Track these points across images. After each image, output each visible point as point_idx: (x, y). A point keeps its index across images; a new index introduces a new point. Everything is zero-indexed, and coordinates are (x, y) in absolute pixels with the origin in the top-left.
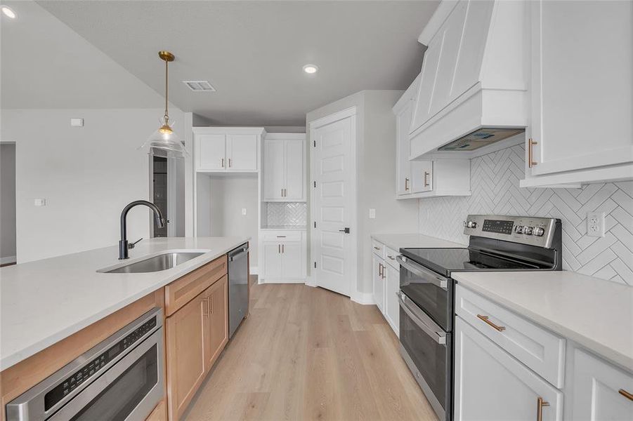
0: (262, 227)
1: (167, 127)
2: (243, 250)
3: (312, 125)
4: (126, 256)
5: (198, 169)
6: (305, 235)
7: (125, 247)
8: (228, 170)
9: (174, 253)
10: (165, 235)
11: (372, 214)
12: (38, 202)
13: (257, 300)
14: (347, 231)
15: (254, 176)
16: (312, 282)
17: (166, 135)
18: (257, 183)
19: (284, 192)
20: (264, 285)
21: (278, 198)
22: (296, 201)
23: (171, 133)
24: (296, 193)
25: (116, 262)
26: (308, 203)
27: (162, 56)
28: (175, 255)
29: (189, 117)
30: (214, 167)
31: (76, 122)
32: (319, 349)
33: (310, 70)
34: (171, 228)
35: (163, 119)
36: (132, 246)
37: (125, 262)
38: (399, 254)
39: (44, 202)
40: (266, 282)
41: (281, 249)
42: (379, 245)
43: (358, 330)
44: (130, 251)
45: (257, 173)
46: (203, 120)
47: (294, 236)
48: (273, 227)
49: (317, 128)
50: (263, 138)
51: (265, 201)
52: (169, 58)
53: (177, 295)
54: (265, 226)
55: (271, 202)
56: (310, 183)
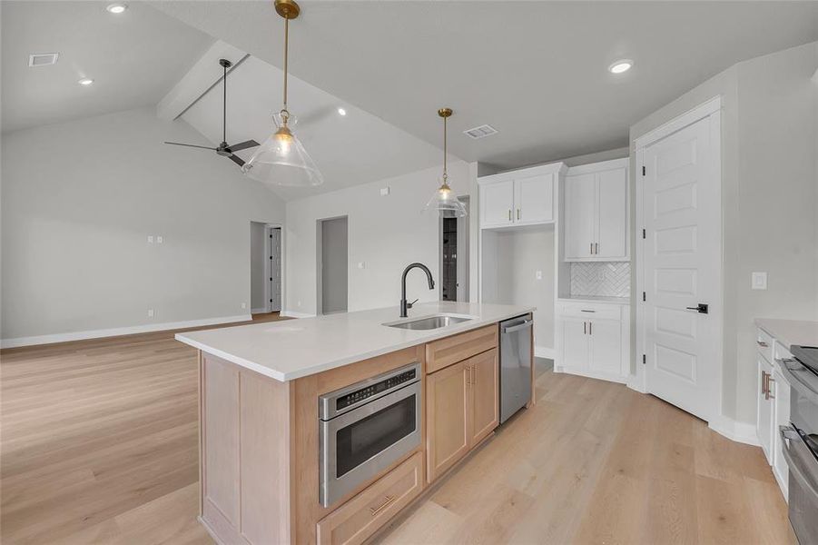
0: (561, 296)
1: (445, 187)
2: (524, 322)
3: (639, 143)
4: (405, 315)
5: (484, 225)
6: (627, 310)
7: (406, 306)
8: (517, 223)
9: (447, 317)
10: (455, 300)
11: (759, 280)
12: (360, 265)
13: (547, 391)
14: (703, 309)
15: (550, 227)
16: (641, 385)
17: (445, 195)
18: (554, 235)
19: (594, 247)
20: (562, 375)
21: (586, 256)
22: (617, 260)
23: (448, 191)
24: (613, 247)
25: (398, 318)
26: (633, 263)
27: (441, 114)
28: (447, 319)
29: (474, 166)
30: (501, 221)
31: (384, 192)
32: (622, 476)
33: (621, 68)
34: (460, 291)
35: (442, 179)
36: (410, 306)
37: (404, 320)
38: (790, 356)
39: (363, 265)
40: (565, 371)
41: (588, 328)
42: (766, 339)
43: (707, 475)
44: (408, 310)
45: (553, 224)
46: (490, 167)
47: (610, 313)
48: (579, 297)
49: (646, 147)
50: (562, 176)
51: (566, 260)
52: (448, 113)
53: (437, 355)
54: (565, 294)
55: (577, 263)
56: (637, 232)
